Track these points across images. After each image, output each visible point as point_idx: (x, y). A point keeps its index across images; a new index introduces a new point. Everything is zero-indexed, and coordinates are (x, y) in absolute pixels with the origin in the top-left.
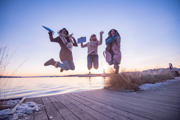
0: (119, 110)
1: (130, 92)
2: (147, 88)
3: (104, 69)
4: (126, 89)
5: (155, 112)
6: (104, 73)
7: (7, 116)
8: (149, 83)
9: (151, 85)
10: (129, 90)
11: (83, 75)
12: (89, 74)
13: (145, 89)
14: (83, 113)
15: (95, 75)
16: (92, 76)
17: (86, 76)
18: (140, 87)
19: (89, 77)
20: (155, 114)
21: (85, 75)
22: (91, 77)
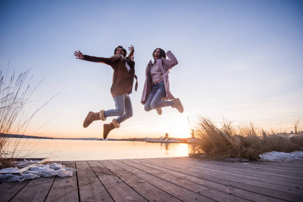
0: (213, 183)
1: (240, 161)
2: (275, 158)
3: (193, 130)
4: (231, 157)
5: (290, 189)
6: (193, 138)
7: (11, 174)
8: (280, 151)
9: (283, 154)
10: (238, 159)
11: (155, 139)
12: (165, 138)
13: (271, 158)
14: (142, 182)
15: (176, 139)
16: (172, 142)
17: (161, 141)
18: (261, 156)
19: (165, 142)
20: (290, 192)
21: (159, 139)
22: (168, 142)
